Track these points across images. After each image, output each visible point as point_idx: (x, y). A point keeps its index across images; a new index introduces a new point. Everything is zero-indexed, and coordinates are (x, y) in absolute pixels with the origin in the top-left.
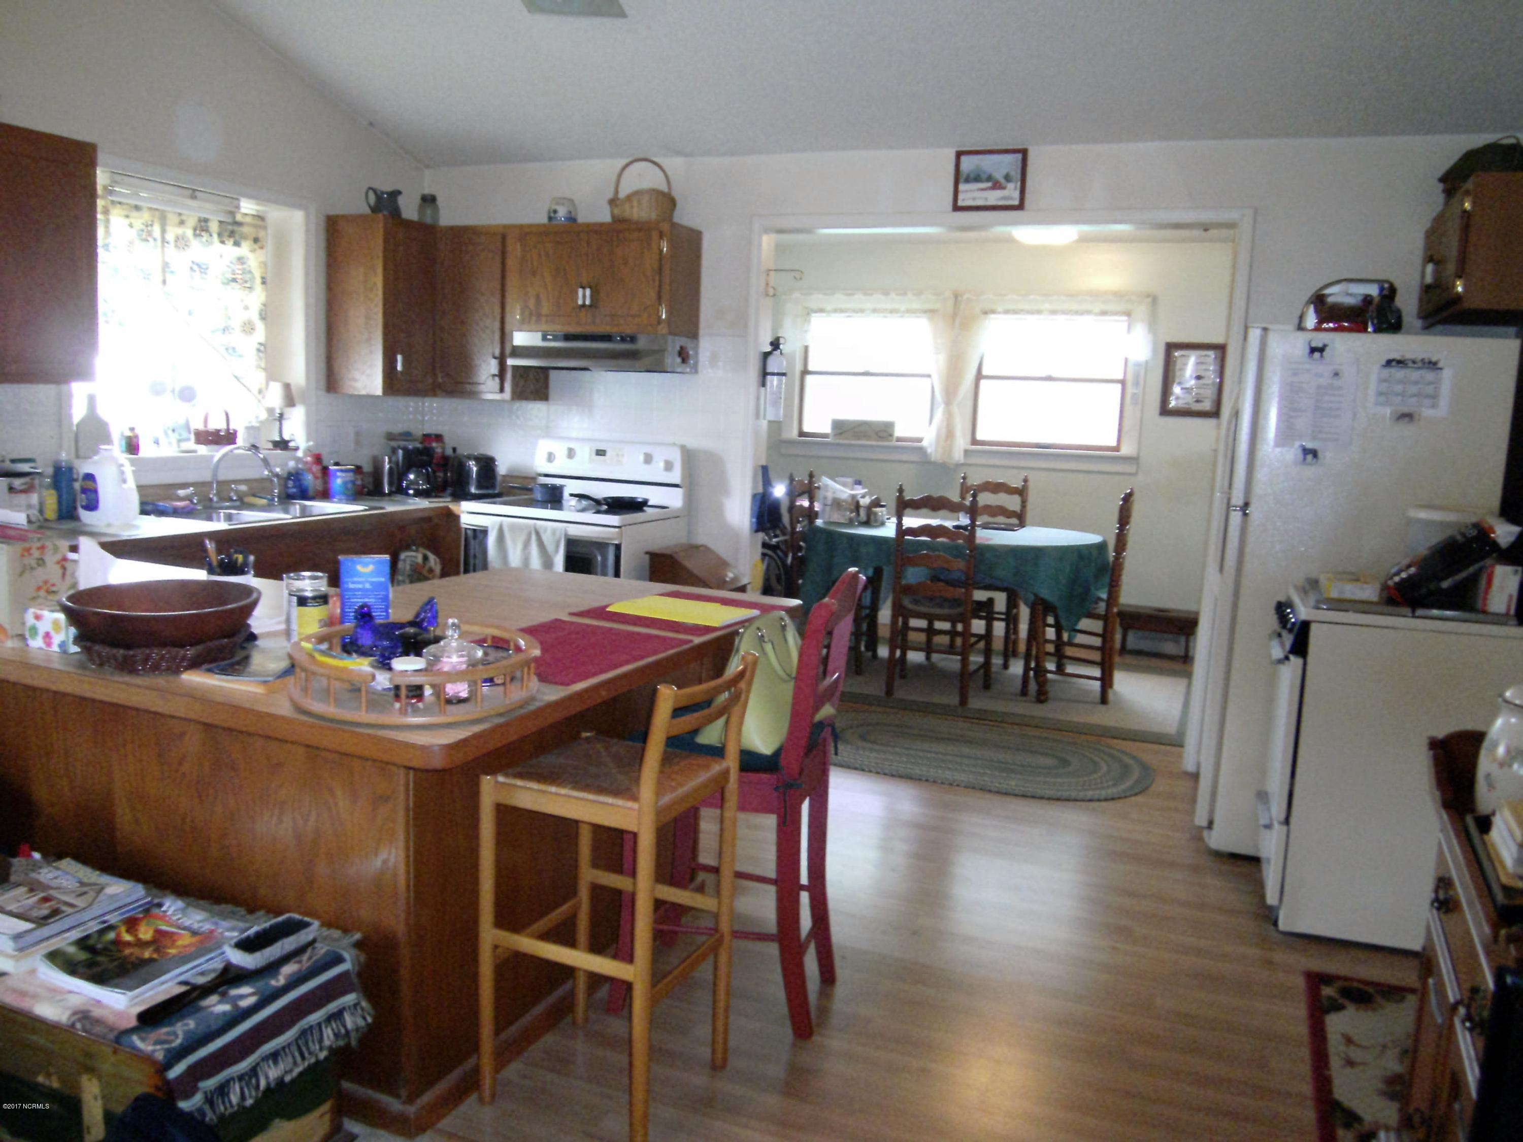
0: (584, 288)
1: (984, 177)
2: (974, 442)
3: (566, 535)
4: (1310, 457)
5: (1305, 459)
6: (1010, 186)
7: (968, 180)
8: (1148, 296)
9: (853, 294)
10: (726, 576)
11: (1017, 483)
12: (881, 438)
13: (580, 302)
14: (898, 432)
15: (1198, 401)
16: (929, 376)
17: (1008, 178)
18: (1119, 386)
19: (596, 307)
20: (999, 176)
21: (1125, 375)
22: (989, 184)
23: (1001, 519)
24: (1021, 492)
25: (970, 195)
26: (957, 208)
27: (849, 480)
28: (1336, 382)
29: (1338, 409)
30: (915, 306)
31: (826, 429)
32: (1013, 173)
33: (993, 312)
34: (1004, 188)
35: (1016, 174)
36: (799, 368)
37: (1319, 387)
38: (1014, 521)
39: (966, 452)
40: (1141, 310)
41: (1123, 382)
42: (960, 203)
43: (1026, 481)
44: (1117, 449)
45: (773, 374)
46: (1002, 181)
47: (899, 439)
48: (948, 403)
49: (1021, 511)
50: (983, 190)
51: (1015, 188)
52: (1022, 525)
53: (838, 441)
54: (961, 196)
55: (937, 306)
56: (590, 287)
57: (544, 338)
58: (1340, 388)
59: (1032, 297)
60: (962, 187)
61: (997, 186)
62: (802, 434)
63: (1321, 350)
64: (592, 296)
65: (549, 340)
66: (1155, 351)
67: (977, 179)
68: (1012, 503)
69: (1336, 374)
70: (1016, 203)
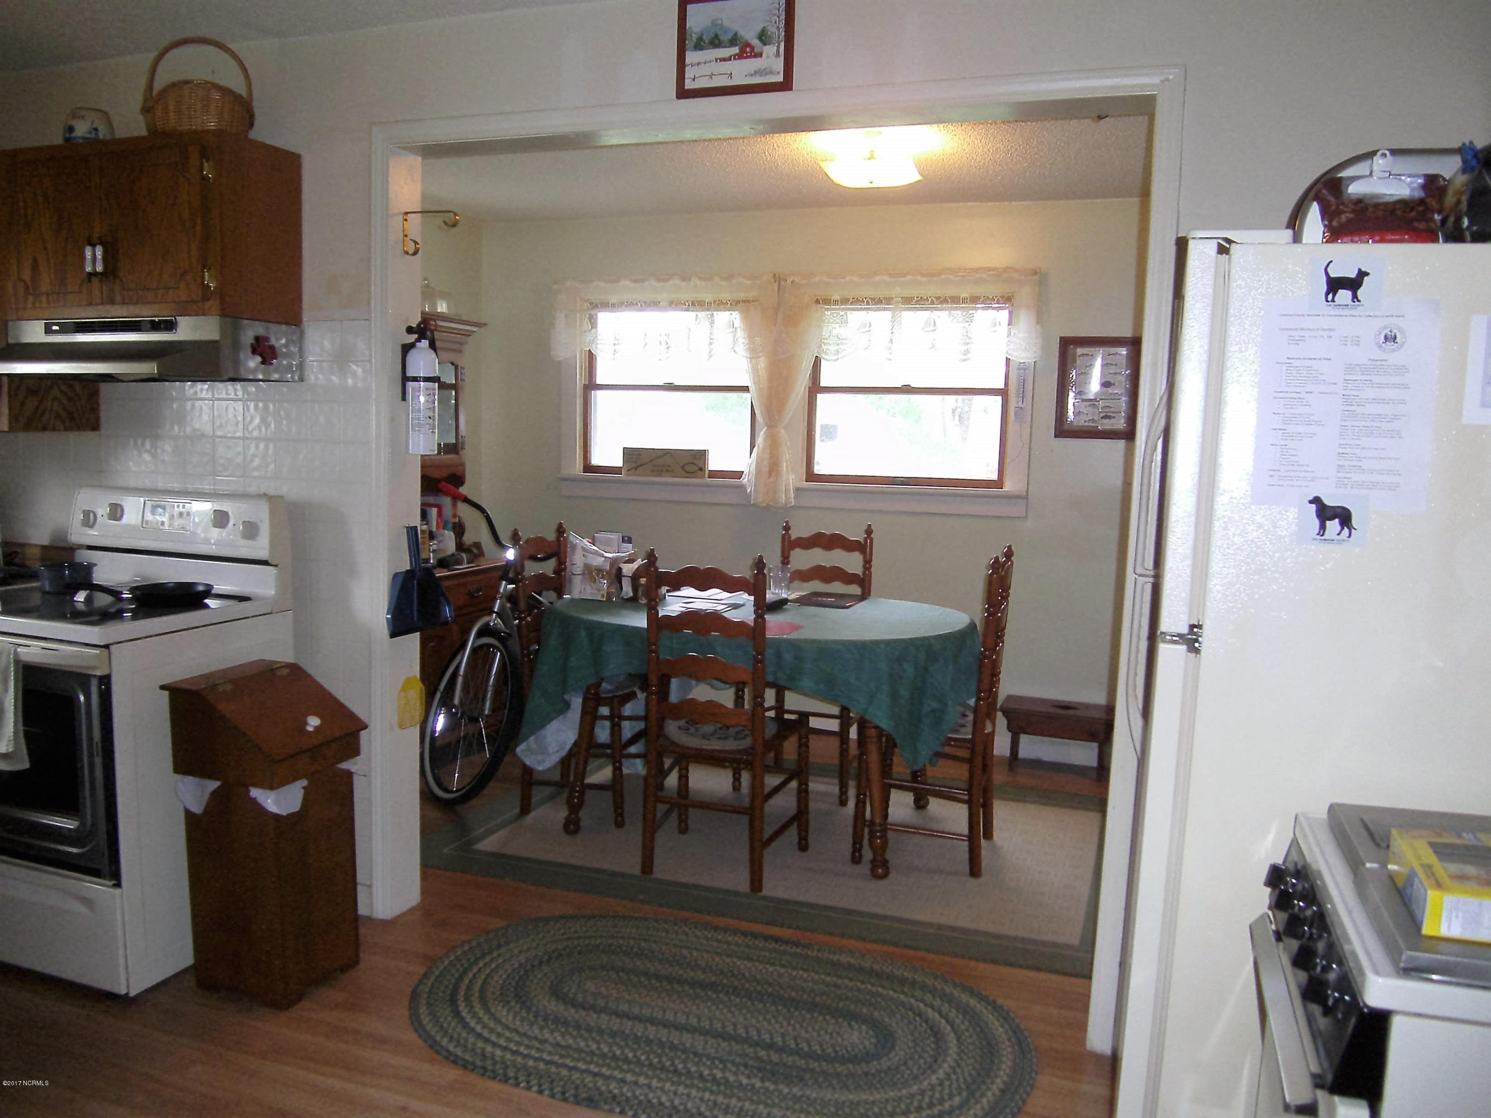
0: (93, 245)
1: (725, 38)
2: (812, 477)
3: (17, 662)
4: (1333, 525)
5: (1323, 527)
6: (769, 50)
7: (699, 46)
8: (1035, 272)
9: (643, 281)
10: (306, 723)
11: (860, 537)
12: (689, 474)
13: (89, 269)
14: (714, 464)
15: (1106, 417)
16: (745, 389)
17: (764, 37)
18: (999, 399)
19: (116, 276)
20: (750, 36)
21: (1006, 384)
22: (736, 50)
23: (837, 587)
24: (863, 547)
25: (705, 70)
26: (683, 93)
27: (615, 537)
28: (1395, 357)
29: (1396, 417)
30: (725, 296)
31: (617, 461)
32: (772, 29)
33: (827, 301)
34: (760, 55)
35: (777, 30)
36: (580, 380)
37: (1350, 368)
38: (855, 590)
39: (798, 490)
40: (1025, 294)
41: (1003, 393)
42: (689, 85)
43: (869, 531)
44: (998, 484)
45: (415, 379)
46: (755, 42)
47: (714, 474)
48: (771, 425)
49: (864, 573)
50: (724, 60)
51: (778, 55)
52: (865, 596)
53: (630, 478)
54: (689, 73)
55: (752, 294)
56: (101, 244)
57: (48, 330)
58: (1402, 370)
59: (877, 278)
60: (691, 57)
61: (747, 52)
62: (589, 468)
63: (1354, 284)
64: (105, 259)
65: (56, 332)
66: (1045, 348)
67: (715, 42)
68: (852, 563)
69: (1391, 338)
70: (780, 78)
